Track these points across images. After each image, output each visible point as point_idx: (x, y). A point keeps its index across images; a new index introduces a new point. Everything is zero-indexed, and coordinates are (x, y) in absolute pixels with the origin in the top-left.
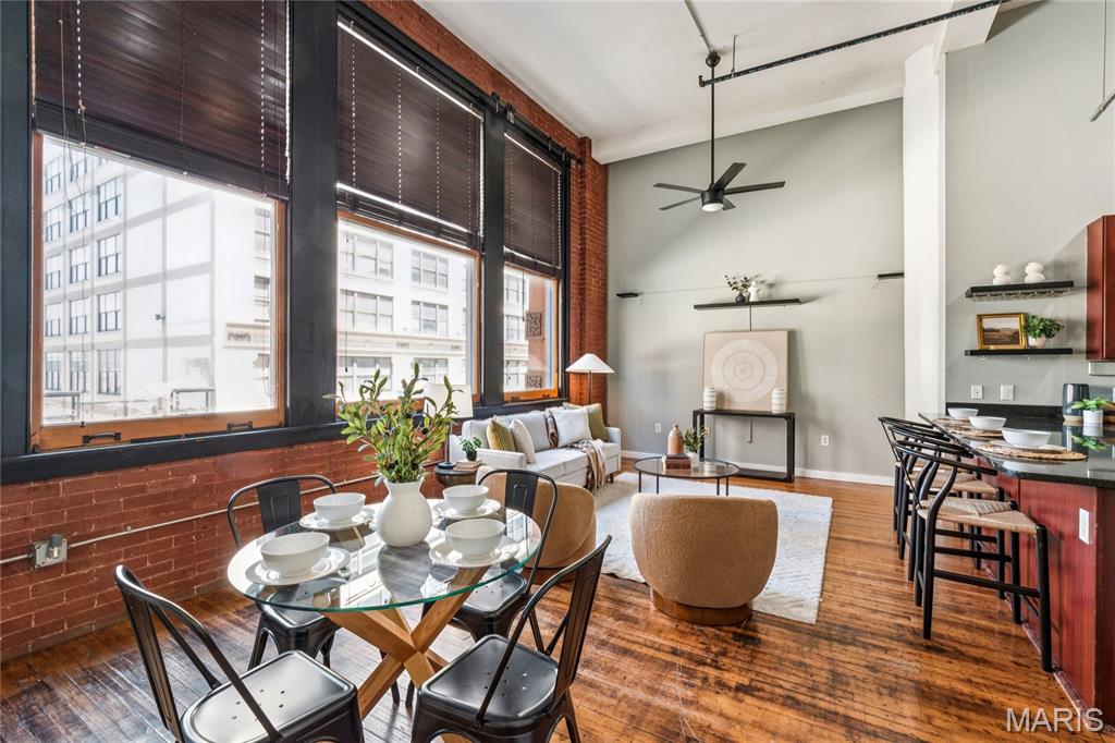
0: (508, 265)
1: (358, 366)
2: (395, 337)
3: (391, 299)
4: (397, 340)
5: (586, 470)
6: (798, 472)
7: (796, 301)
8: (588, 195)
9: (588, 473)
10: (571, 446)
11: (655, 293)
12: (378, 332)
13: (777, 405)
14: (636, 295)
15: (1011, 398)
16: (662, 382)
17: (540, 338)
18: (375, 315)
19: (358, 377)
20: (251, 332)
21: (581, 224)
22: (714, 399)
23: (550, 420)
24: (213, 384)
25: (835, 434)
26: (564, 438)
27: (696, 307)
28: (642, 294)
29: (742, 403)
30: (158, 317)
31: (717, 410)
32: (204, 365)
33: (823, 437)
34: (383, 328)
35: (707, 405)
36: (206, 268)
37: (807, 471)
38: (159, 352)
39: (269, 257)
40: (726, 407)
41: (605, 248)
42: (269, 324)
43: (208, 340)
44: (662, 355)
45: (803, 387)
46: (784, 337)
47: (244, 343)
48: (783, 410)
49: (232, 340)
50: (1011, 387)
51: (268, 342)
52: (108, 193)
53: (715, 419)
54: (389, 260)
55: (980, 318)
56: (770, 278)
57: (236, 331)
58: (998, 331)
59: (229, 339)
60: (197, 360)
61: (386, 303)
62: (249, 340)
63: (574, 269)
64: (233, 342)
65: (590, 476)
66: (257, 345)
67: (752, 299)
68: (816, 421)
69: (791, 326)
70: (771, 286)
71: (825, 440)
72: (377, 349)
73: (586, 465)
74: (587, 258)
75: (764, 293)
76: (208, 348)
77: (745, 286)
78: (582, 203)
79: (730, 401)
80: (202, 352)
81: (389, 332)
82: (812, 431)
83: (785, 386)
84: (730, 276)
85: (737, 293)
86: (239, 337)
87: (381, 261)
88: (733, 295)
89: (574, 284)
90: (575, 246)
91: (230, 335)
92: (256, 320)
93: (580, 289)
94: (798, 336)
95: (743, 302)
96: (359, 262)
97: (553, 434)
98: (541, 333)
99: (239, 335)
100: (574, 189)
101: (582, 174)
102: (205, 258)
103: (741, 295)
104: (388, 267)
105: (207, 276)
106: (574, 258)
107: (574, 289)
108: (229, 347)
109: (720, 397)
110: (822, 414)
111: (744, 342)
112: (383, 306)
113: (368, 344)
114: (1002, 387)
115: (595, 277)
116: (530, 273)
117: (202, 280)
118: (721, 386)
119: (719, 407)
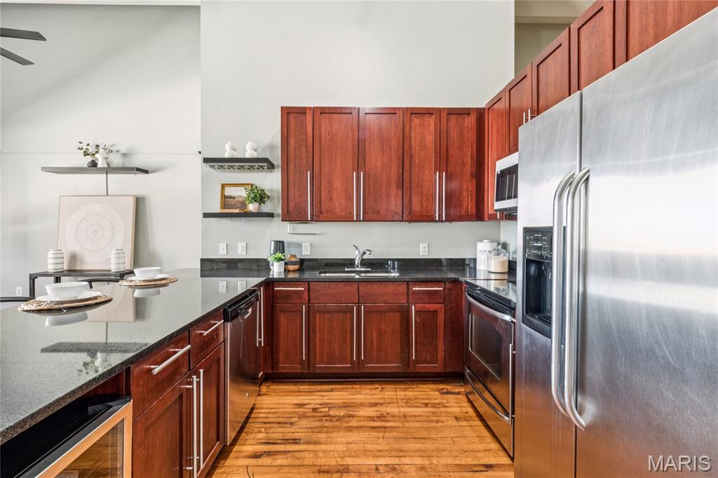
13: (115, 264)
15: (245, 253)
16: (23, 243)
22: (61, 261)
27: (44, 169)
29: (92, 263)
35: (51, 266)
40: (78, 267)
46: (132, 202)
48: (123, 267)
50: (245, 244)
55: (223, 186)
56: (124, 149)
58: (234, 198)
69: (140, 193)
79: (82, 262)
84: (83, 143)
85: (89, 159)
88: (85, 161)
94: (147, 201)
95: (94, 168)
103: (93, 161)
109: (74, 258)
111: (97, 206)
114: (239, 244)
118: (74, 247)
119: (72, 267)
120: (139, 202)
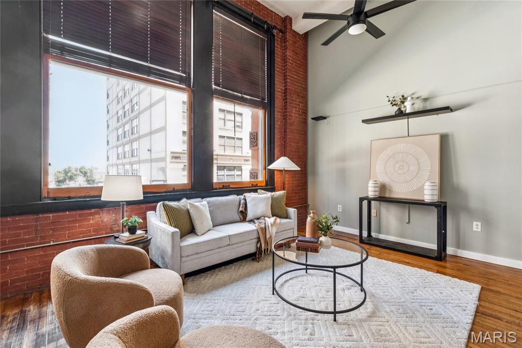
0: (217, 98)
1: (227, 170)
2: (243, 157)
3: (241, 139)
4: (244, 158)
5: (256, 240)
6: (450, 250)
7: (447, 109)
8: (289, 53)
9: (258, 242)
10: (251, 221)
11: (338, 115)
12: (236, 155)
13: (429, 194)
14: (325, 118)
16: (342, 176)
17: (256, 148)
18: (224, 146)
19: (227, 175)
20: (181, 155)
21: (285, 73)
22: (377, 189)
23: (242, 201)
24: (166, 178)
25: (488, 221)
26: (250, 215)
27: (364, 121)
28: (328, 117)
29: (399, 192)
30: (149, 150)
31: (379, 197)
32: (163, 170)
33: (475, 223)
34: (238, 153)
35: (371, 193)
36: (163, 129)
37: (459, 250)
38: (149, 165)
39: (186, 122)
40: (387, 195)
41: (305, 89)
42: (186, 152)
43: (163, 159)
44: (343, 158)
45: (455, 180)
46: (436, 140)
47: (178, 160)
48: (436, 199)
49: (174, 159)
51: (185, 159)
52: (134, 101)
53: (380, 204)
54: (241, 121)
56: (424, 94)
57: (175, 155)
59: (172, 159)
60: (161, 168)
61: (239, 141)
62: (180, 159)
63: (278, 103)
64: (174, 160)
65: (259, 245)
66: (183, 161)
67: (408, 111)
68: (467, 210)
69: (444, 131)
70: (426, 100)
71: (477, 226)
72: (235, 162)
73: (257, 237)
74: (288, 94)
75: (419, 106)
76: (165, 163)
77: (403, 102)
78: (284, 60)
79: (390, 191)
80: (162, 164)
81: (240, 155)
82: (464, 218)
83: (437, 180)
84: (391, 96)
85: (396, 108)
86: (177, 158)
87: (237, 122)
88: (393, 110)
89: (279, 112)
90: (279, 87)
91: (173, 157)
92: (183, 150)
93: (284, 116)
94: (450, 138)
95: (400, 114)
96: (227, 123)
97: (242, 212)
98: (257, 145)
99: (176, 157)
100: (278, 50)
101: (284, 40)
102: (163, 125)
103: (399, 109)
104: (240, 125)
105: (164, 132)
106: (278, 96)
107: (278, 115)
108: (172, 162)
109: (383, 187)
110: (473, 203)
111: (402, 146)
112: (238, 143)
113: (231, 160)
115: (296, 108)
116: (240, 104)
117: (162, 133)
118: (383, 179)
119: (383, 195)
120: (444, 140)
